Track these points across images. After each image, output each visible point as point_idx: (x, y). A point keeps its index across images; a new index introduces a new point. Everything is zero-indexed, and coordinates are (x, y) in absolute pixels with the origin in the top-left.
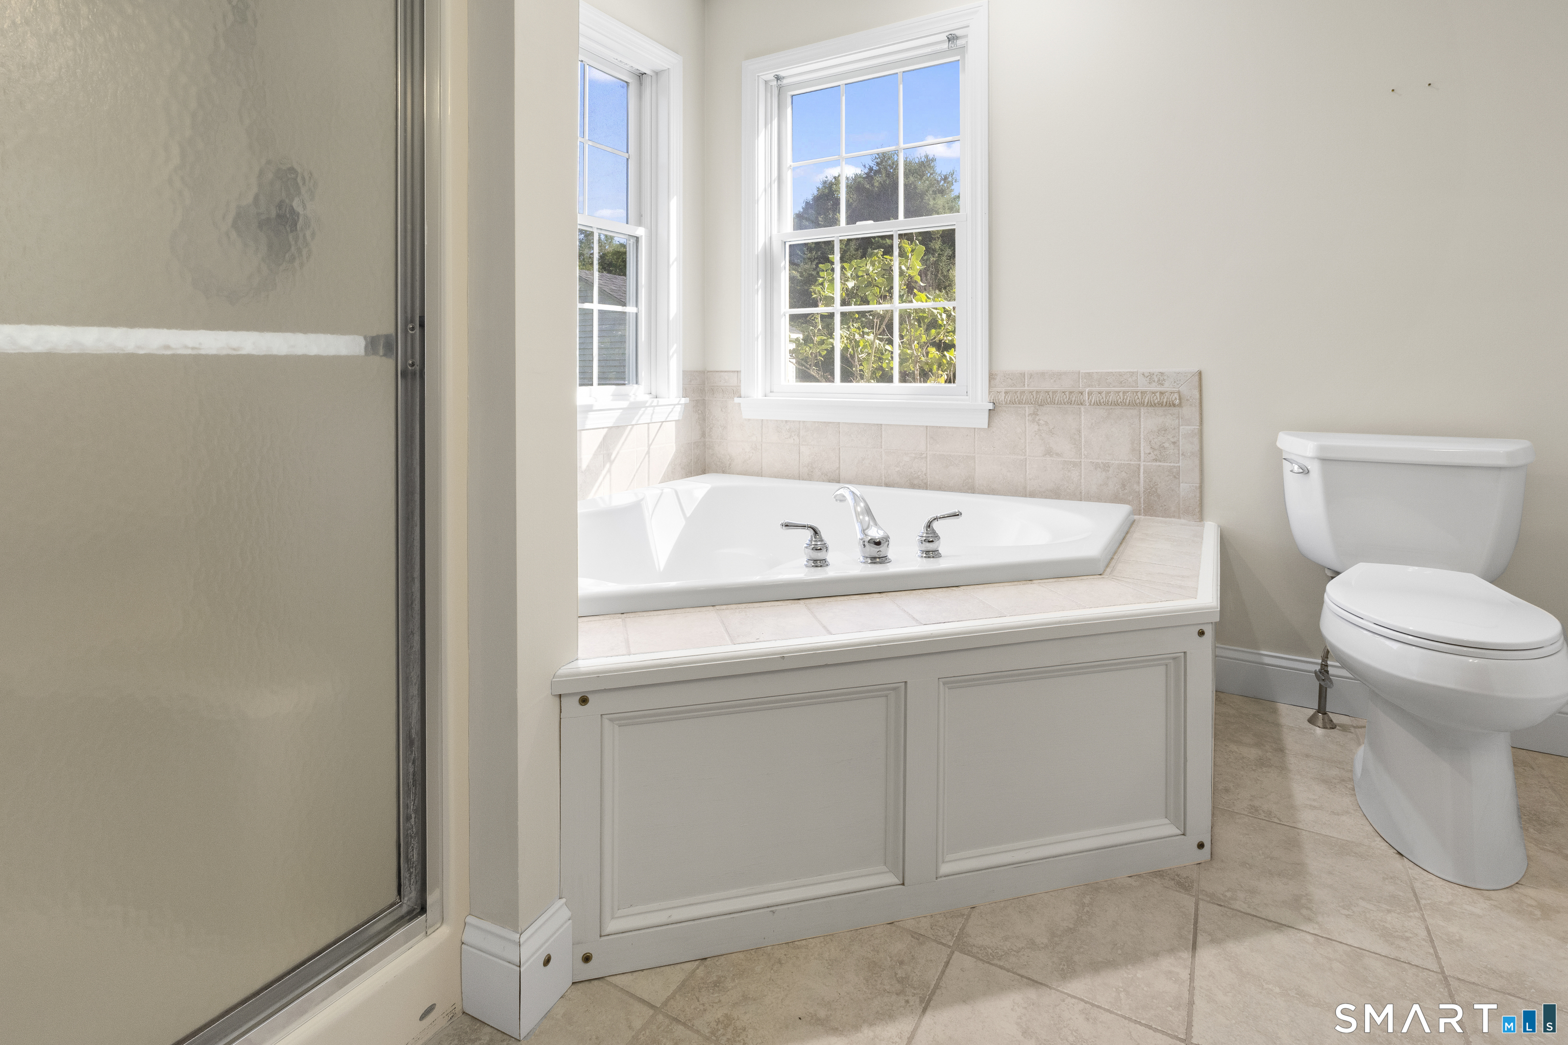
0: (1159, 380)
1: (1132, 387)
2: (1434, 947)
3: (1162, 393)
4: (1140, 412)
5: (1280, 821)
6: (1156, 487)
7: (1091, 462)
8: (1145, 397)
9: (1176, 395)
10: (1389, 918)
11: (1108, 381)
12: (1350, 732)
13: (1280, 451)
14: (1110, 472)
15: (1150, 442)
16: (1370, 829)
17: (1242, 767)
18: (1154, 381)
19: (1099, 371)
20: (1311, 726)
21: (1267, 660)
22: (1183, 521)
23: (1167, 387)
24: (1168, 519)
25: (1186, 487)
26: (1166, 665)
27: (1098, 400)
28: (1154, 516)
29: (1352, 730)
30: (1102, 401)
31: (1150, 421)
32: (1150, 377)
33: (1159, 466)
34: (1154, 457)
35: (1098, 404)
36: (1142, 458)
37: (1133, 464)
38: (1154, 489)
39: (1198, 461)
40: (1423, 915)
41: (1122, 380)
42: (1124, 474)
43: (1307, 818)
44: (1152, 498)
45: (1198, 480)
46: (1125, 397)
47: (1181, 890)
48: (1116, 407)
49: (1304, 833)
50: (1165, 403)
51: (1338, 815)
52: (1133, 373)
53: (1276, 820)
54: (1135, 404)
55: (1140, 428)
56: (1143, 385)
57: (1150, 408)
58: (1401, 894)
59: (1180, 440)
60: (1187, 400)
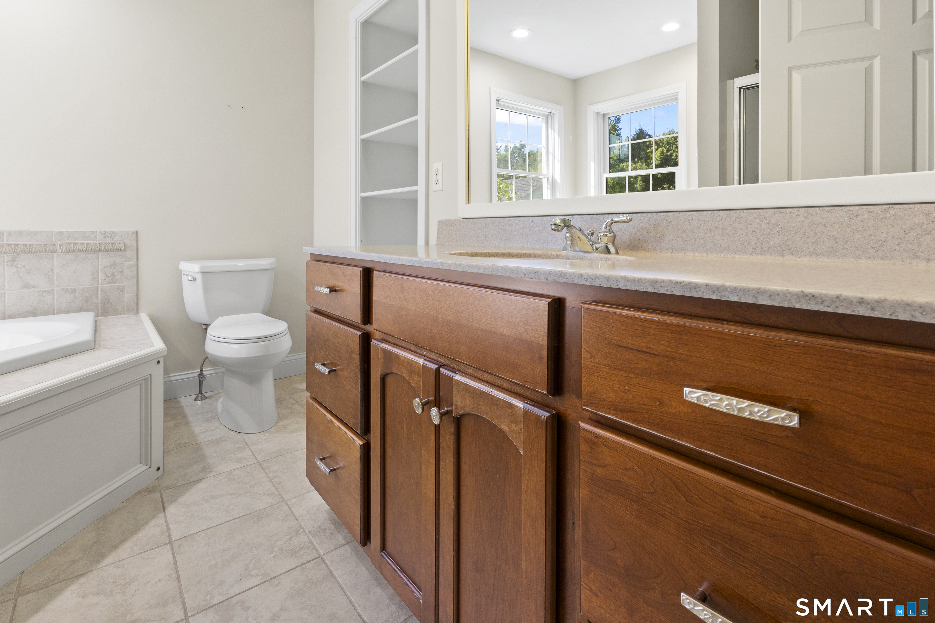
0: (111, 236)
1: (93, 240)
2: (255, 456)
3: (113, 244)
4: (98, 255)
5: (191, 444)
6: (109, 299)
7: (62, 289)
8: (102, 246)
9: (122, 245)
10: (239, 455)
11: (74, 237)
12: (213, 398)
13: (181, 271)
14: (76, 294)
15: (105, 272)
16: (227, 429)
17: (168, 431)
18: (108, 237)
19: (68, 231)
20: (196, 402)
21: (173, 378)
22: (126, 315)
23: (117, 240)
24: (117, 316)
25: (128, 297)
26: (141, 384)
27: (67, 249)
28: (108, 316)
29: (213, 396)
30: (71, 249)
31: (104, 261)
32: (105, 234)
33: (111, 286)
34: (108, 281)
35: (68, 251)
36: (100, 283)
37: (93, 287)
38: (108, 300)
39: (136, 281)
40: (250, 448)
41: (86, 236)
42: (87, 294)
43: (202, 438)
44: (107, 305)
45: (136, 292)
46: (88, 246)
47: (152, 493)
48: (81, 253)
49: (202, 443)
50: (115, 249)
51: (214, 430)
52: (93, 232)
53: (189, 445)
54: (95, 251)
55: (98, 265)
56: (100, 239)
57: (105, 253)
58: (241, 445)
59: (125, 270)
60: (129, 247)
